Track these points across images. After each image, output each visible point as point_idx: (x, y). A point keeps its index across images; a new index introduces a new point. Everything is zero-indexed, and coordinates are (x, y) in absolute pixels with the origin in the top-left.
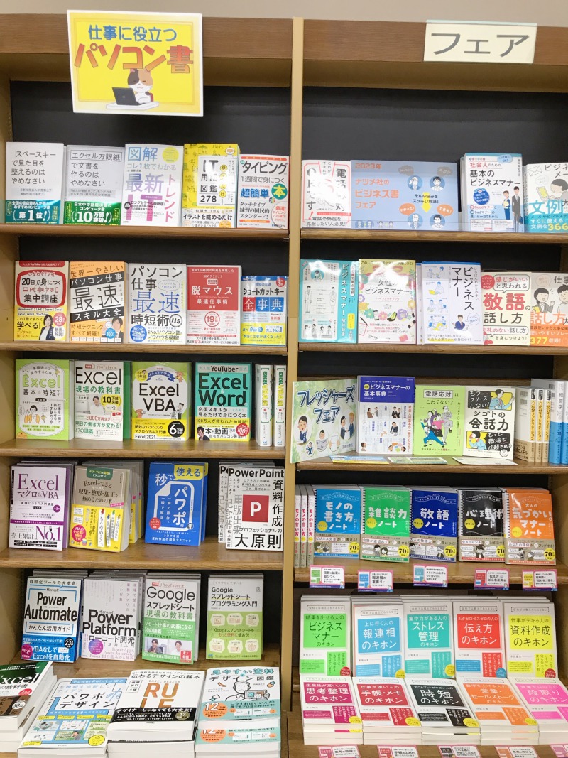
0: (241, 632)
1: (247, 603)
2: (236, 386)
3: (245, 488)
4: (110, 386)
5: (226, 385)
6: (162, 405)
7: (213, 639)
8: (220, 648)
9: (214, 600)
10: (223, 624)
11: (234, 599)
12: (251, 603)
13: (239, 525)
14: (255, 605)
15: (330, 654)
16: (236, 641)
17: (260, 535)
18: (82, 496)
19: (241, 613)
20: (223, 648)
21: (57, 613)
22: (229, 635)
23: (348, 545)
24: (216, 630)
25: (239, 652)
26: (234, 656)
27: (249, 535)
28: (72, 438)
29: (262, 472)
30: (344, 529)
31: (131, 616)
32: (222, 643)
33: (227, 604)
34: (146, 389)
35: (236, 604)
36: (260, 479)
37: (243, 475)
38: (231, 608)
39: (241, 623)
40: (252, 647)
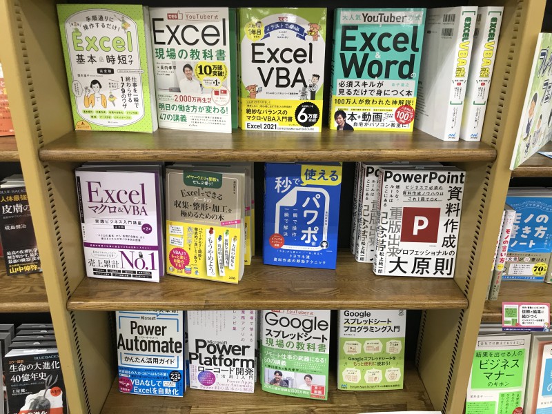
0: (381, 361)
1: (388, 328)
2: (400, 46)
3: (407, 198)
4: (209, 48)
5: (385, 45)
6: (286, 77)
7: (347, 369)
8: (355, 378)
9: (347, 325)
10: (359, 351)
11: (372, 325)
12: (393, 329)
13: (396, 246)
14: (397, 330)
15: (503, 395)
16: (374, 370)
17: (424, 259)
18: (179, 210)
19: (380, 339)
20: (359, 378)
21: (156, 344)
22: (366, 364)
23: (532, 266)
24: (350, 359)
25: (378, 382)
26: (372, 387)
27: (410, 259)
28: (156, 129)
29: (433, 176)
30: (530, 246)
31: (249, 347)
32: (358, 373)
33: (363, 330)
34: (261, 53)
35: (375, 329)
36: (429, 185)
37: (405, 181)
38: (369, 335)
39: (380, 351)
40: (393, 376)
